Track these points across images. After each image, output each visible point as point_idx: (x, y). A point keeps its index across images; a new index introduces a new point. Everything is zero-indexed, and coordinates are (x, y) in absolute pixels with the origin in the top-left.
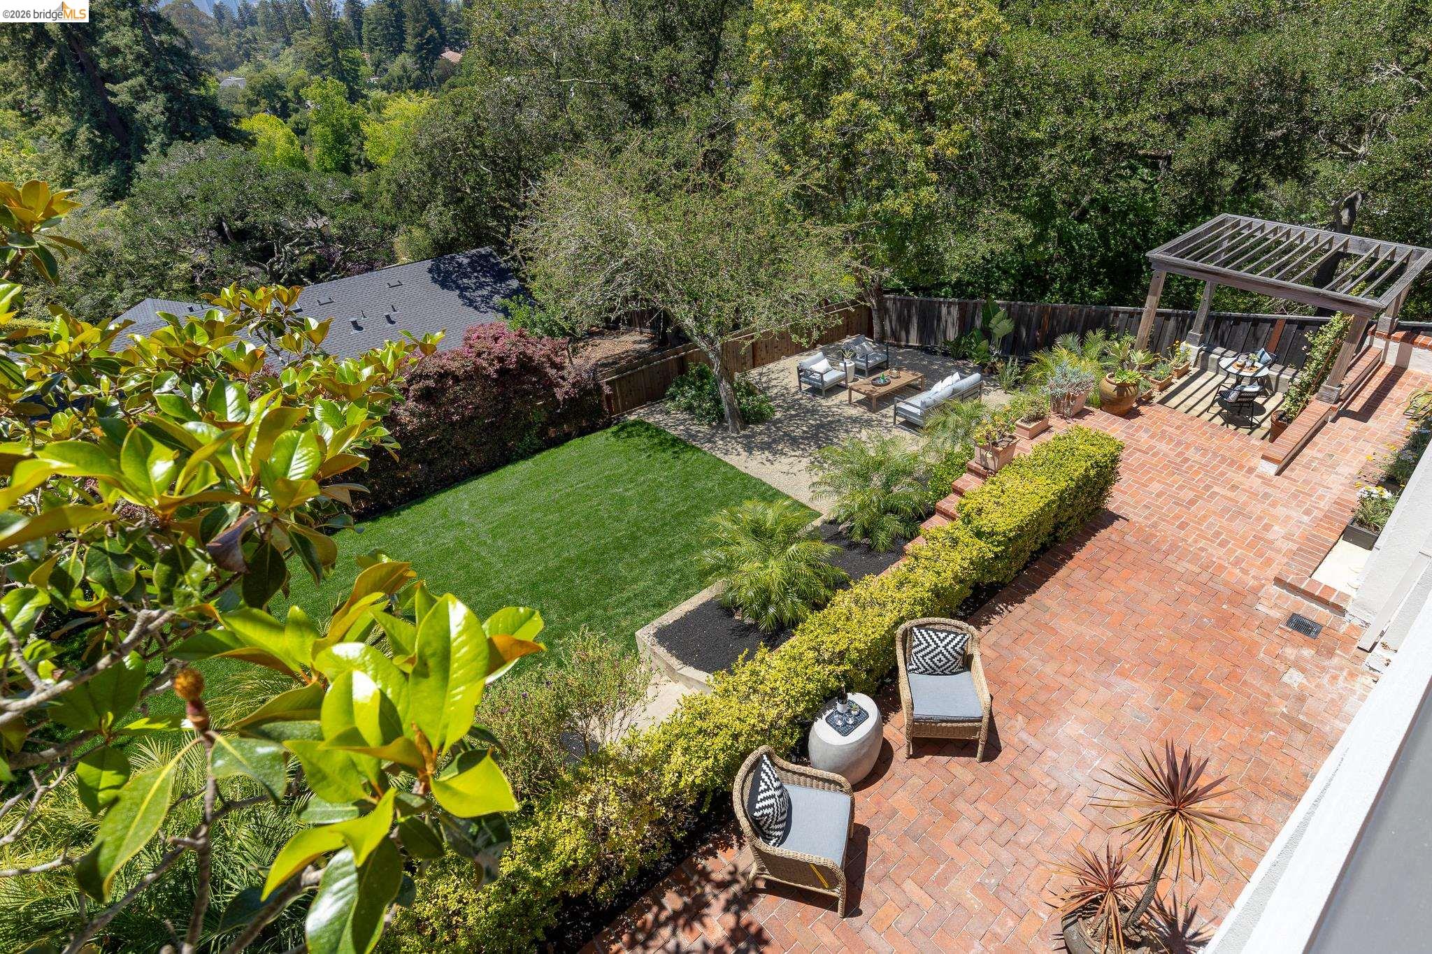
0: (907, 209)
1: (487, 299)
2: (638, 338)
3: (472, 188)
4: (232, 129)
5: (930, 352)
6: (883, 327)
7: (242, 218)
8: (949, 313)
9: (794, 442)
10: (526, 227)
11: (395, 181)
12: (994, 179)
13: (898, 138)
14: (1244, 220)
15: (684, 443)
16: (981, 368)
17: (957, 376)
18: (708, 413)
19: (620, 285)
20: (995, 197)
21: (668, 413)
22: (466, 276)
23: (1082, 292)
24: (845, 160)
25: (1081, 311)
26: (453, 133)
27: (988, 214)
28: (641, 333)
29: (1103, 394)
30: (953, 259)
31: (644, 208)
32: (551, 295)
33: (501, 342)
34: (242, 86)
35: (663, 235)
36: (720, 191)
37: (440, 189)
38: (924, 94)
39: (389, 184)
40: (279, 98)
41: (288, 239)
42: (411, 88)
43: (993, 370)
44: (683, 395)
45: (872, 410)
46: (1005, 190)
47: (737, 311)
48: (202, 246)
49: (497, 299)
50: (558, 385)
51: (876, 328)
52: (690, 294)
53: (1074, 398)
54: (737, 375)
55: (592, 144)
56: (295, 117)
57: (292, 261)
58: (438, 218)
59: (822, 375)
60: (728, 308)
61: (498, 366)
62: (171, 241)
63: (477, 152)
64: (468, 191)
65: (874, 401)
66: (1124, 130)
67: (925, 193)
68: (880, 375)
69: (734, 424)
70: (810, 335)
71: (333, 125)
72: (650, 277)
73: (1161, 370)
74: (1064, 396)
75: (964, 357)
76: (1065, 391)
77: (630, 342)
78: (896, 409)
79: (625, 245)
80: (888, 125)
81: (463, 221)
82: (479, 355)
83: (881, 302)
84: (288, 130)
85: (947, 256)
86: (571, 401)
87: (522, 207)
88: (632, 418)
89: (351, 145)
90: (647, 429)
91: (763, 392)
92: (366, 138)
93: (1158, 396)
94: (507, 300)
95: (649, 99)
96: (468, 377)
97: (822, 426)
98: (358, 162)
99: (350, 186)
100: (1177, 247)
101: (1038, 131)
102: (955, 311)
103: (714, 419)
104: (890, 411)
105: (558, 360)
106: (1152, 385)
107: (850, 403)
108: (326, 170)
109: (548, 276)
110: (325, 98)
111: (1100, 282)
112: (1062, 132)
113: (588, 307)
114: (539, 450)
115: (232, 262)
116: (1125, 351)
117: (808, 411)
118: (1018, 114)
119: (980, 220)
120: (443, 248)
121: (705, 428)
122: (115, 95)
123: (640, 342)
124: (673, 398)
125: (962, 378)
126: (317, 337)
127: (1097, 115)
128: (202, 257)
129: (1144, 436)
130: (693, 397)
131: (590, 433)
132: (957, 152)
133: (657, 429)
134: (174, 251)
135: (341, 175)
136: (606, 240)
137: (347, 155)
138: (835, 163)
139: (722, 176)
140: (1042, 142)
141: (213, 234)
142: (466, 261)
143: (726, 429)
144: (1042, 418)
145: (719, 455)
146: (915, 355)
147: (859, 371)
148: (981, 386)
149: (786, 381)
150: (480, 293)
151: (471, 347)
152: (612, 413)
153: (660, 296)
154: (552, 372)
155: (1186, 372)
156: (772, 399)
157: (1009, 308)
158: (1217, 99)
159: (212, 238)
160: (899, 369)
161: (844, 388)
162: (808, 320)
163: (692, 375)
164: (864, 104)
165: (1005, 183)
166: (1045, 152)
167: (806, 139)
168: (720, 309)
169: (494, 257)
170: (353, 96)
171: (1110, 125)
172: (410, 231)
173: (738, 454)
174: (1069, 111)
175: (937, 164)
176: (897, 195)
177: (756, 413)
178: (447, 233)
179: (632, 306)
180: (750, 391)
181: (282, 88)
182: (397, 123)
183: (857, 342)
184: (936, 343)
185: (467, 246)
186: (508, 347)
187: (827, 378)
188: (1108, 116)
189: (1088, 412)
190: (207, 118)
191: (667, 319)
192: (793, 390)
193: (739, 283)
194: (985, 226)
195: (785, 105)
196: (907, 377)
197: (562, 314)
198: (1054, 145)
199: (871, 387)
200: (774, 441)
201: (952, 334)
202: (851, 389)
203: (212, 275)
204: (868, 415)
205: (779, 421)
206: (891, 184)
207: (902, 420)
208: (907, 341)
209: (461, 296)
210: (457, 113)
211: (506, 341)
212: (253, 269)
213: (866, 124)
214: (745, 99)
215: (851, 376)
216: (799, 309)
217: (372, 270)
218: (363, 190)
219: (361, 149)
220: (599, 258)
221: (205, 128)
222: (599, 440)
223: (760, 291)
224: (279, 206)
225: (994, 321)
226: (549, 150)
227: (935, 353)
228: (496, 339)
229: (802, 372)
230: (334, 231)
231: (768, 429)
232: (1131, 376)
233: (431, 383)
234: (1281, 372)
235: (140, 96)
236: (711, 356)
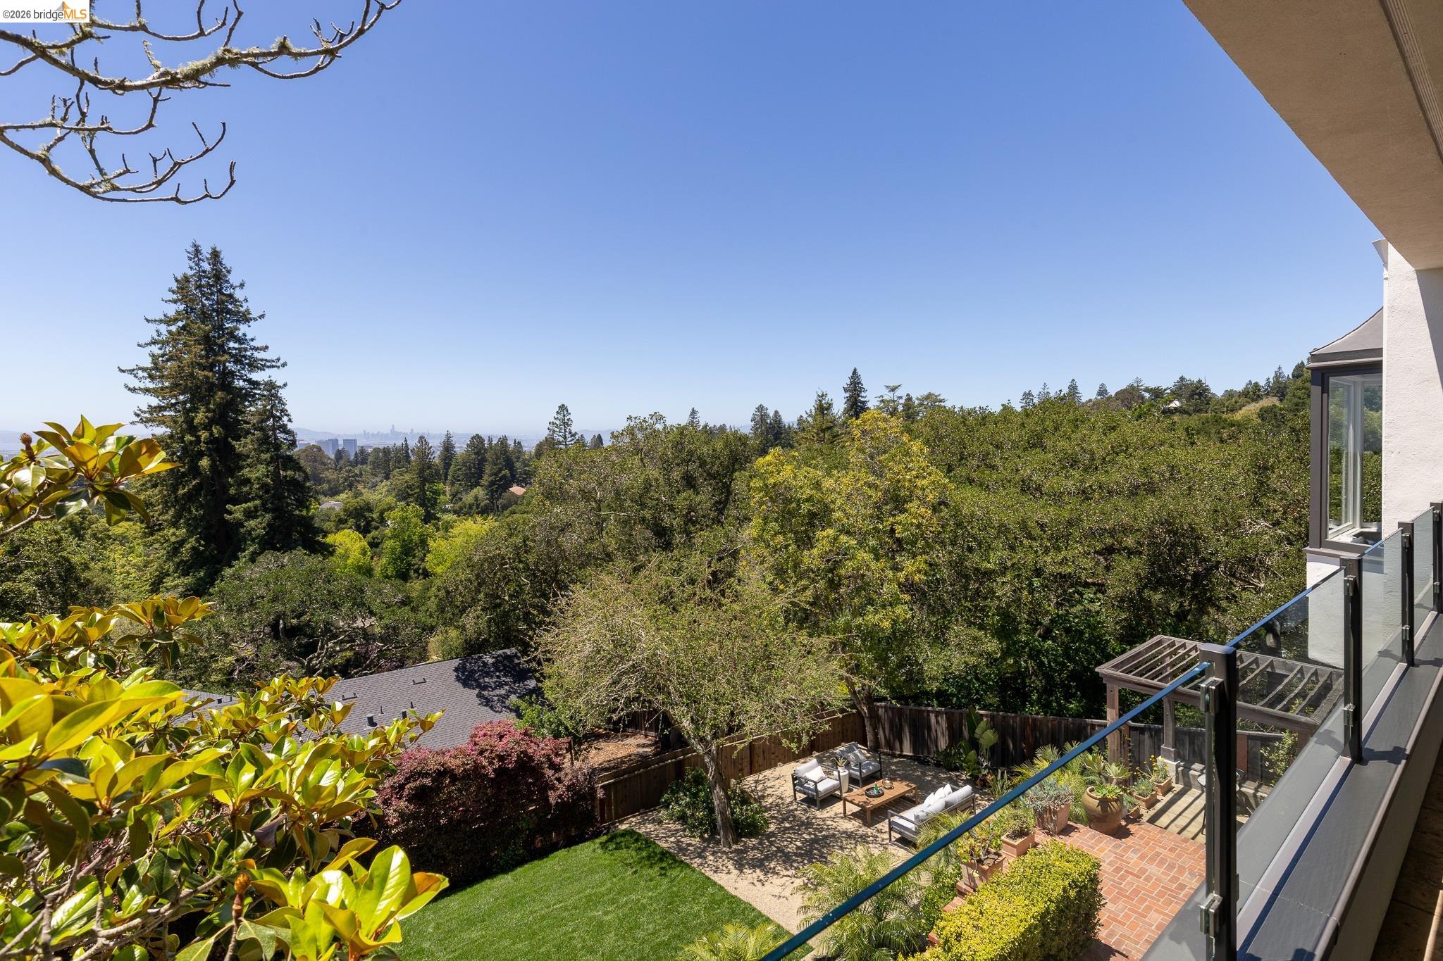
0: (886, 624)
1: (503, 699)
2: (642, 741)
3: (511, 596)
4: (319, 542)
5: (923, 763)
6: (876, 735)
7: (298, 617)
8: (937, 722)
9: (787, 859)
10: (548, 631)
11: (445, 588)
12: (959, 600)
13: (873, 565)
14: (1179, 641)
15: (673, 857)
16: (973, 781)
17: (948, 787)
18: (701, 824)
19: (625, 686)
20: (962, 616)
21: (660, 823)
22: (488, 674)
23: (1059, 704)
24: (831, 581)
25: (1060, 723)
26: (503, 551)
27: (959, 630)
28: (646, 736)
29: (1088, 809)
30: (931, 669)
31: (654, 617)
32: (562, 694)
33: (505, 740)
34: (337, 509)
35: (669, 642)
36: (720, 605)
37: (481, 596)
38: (892, 531)
39: (439, 590)
40: (366, 518)
41: (335, 636)
42: (478, 513)
43: (985, 784)
44: (677, 802)
45: (868, 824)
46: (970, 610)
47: (732, 714)
48: (253, 641)
49: (513, 698)
50: (553, 788)
51: (870, 736)
52: (688, 697)
53: (1055, 813)
54: (733, 781)
55: (621, 563)
56: (374, 533)
57: (330, 657)
58: (475, 621)
59: (816, 783)
60: (724, 710)
61: (497, 764)
62: (227, 635)
63: (521, 566)
64: (507, 598)
65: (868, 814)
66: (1061, 564)
67: (900, 610)
68: (872, 785)
69: (726, 837)
70: (800, 740)
71: (404, 541)
72: (654, 678)
73: (1142, 786)
74: (1045, 809)
75: (956, 769)
76: (1045, 803)
77: (634, 745)
78: (890, 823)
79: (633, 649)
80: (864, 555)
81: (496, 624)
82: (481, 753)
83: (873, 711)
84: (365, 543)
85: (926, 667)
86: (562, 806)
87: (549, 614)
88: (624, 827)
89: (414, 556)
90: (637, 840)
91: (758, 800)
92: (429, 552)
93: (1147, 814)
94: (520, 701)
95: (671, 529)
96: (466, 776)
97: (815, 841)
98: (416, 571)
99: (404, 591)
100: (1123, 663)
101: (989, 562)
102: (943, 721)
103: (706, 831)
104: (884, 826)
105: (557, 760)
106: (1139, 802)
107: (845, 816)
108: (387, 577)
109: (560, 677)
110: (403, 519)
111: (1073, 696)
112: (1009, 564)
113: (593, 707)
114: (521, 862)
115: (274, 656)
116: (1099, 764)
117: (803, 823)
118: (970, 549)
119: (950, 636)
120: (473, 648)
121: (696, 841)
122: (230, 513)
123: (644, 746)
124: (667, 806)
125: (954, 790)
126: (337, 718)
127: (1036, 552)
128: (248, 651)
129: (1133, 857)
130: (687, 805)
131: (577, 843)
132: (923, 577)
133: (646, 840)
134: (226, 645)
135: (399, 582)
136: (617, 644)
137: (409, 565)
138: (821, 584)
139: (723, 593)
140: (993, 571)
141: (268, 630)
142: (491, 661)
143: (718, 842)
144: (1027, 834)
145: (709, 873)
146: (909, 765)
147: (853, 781)
148: (973, 799)
149: (782, 789)
150: (497, 692)
151: (476, 744)
152: (603, 821)
153: (660, 697)
154: (549, 773)
155: (1168, 789)
156: (767, 809)
157: (992, 718)
158: (1130, 541)
159: (265, 634)
160: (892, 780)
161: (839, 798)
162: (797, 726)
163: (688, 781)
164: (843, 538)
165: (968, 604)
166: (998, 579)
167: (797, 565)
168: (715, 711)
169: (518, 658)
170: (428, 518)
171: (1048, 559)
172: (446, 632)
173: (729, 873)
174: (1012, 548)
175: (908, 587)
176: (876, 612)
177: (749, 825)
178: (480, 634)
179: (635, 707)
180: (745, 799)
181: (371, 511)
182: (459, 540)
183: (851, 750)
184: (929, 753)
185: (496, 646)
186: (511, 745)
187: (821, 787)
188: (1046, 552)
189: (1073, 829)
190: (300, 533)
191: (667, 720)
192: (789, 800)
193: (733, 687)
194: (957, 641)
195: (780, 538)
196: (900, 788)
197: (568, 714)
198: (1003, 574)
199: (864, 798)
200: (767, 858)
201: (943, 744)
202: (845, 800)
203: (251, 668)
204: (863, 830)
205: (773, 834)
206: (871, 602)
207: (898, 836)
208: (902, 750)
209: (479, 696)
210: (511, 535)
211: (511, 739)
212: (291, 664)
213: (846, 554)
214: (747, 532)
215: (845, 787)
216: (789, 713)
217: (401, 667)
218: (414, 595)
219: (422, 560)
220: (609, 660)
221: (295, 541)
222: (587, 852)
223: (753, 694)
224: (336, 606)
225: (978, 731)
226: (582, 566)
227: (928, 763)
228: (501, 737)
229: (797, 780)
230: (377, 630)
231: (761, 843)
232: (1112, 790)
233: (428, 782)
234: (1256, 790)
235: (250, 514)
236: (707, 760)
